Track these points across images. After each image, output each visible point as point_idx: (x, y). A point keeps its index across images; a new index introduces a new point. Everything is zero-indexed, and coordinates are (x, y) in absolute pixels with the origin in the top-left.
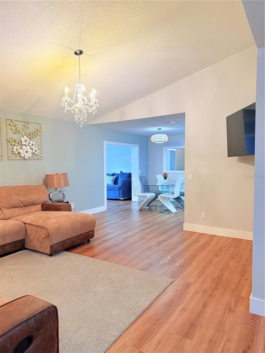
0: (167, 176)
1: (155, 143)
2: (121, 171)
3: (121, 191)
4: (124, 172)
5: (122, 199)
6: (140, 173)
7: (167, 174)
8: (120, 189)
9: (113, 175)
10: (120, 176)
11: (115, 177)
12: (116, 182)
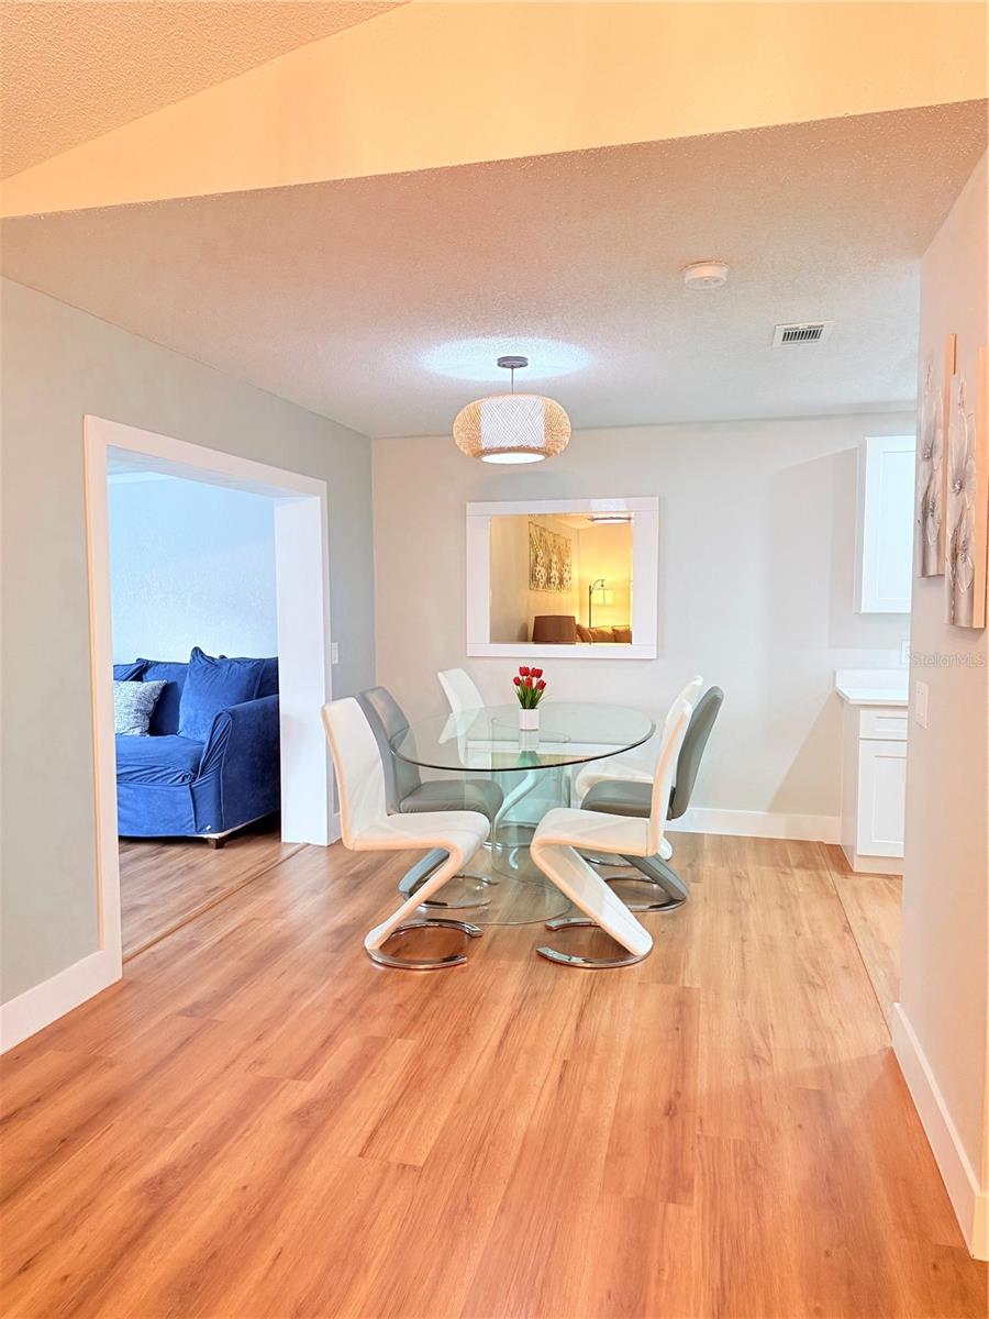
0: (542, 685)
1: (488, 459)
2: (197, 651)
3: (207, 784)
4: (212, 651)
5: (216, 836)
6: (336, 661)
7: (538, 673)
8: (197, 770)
9: (140, 672)
10: (187, 682)
11: (157, 682)
12: (160, 717)
